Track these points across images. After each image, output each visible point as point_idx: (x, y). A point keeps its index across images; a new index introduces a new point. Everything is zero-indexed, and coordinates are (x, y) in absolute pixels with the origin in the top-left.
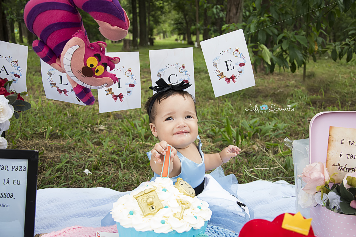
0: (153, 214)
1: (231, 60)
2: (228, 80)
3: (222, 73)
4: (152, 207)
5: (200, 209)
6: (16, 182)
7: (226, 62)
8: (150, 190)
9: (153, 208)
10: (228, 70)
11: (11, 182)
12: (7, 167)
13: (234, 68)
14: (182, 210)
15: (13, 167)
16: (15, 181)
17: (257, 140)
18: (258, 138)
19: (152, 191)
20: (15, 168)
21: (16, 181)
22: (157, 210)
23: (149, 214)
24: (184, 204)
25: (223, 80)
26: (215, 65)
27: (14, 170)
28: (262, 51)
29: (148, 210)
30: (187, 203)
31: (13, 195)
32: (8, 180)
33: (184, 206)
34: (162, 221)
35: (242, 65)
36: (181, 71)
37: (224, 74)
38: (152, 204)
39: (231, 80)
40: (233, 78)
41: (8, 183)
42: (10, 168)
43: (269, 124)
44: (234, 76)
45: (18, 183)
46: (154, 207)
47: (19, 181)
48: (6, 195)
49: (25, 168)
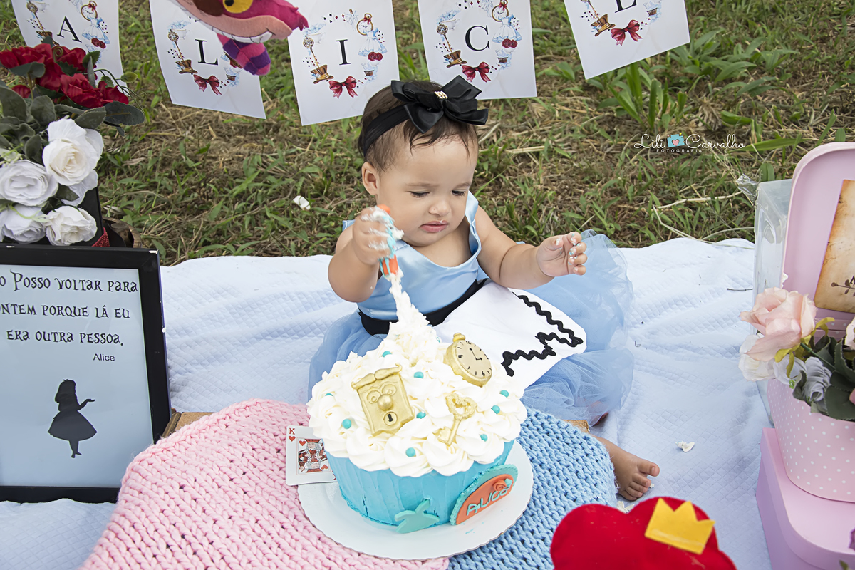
0: (393, 433)
2: (619, 34)
3: (605, 17)
4: (390, 416)
5: (497, 412)
6: (121, 313)
8: (388, 373)
9: (391, 420)
10: (620, 8)
11: (111, 312)
12: (98, 283)
13: (634, 4)
14: (455, 422)
15: (111, 283)
16: (118, 311)
19: (392, 375)
20: (115, 285)
21: (121, 311)
22: (399, 424)
23: (382, 431)
24: (461, 406)
25: (607, 34)
27: (113, 288)
29: (382, 423)
30: (469, 404)
31: (118, 338)
32: (105, 310)
33: (460, 411)
34: (409, 450)
36: (496, 16)
37: (610, 21)
38: (390, 409)
39: (627, 34)
40: (633, 28)
41: (105, 315)
42: (104, 286)
44: (635, 23)
45: (126, 315)
46: (393, 416)
47: (126, 312)
48: (106, 338)
49: (135, 286)
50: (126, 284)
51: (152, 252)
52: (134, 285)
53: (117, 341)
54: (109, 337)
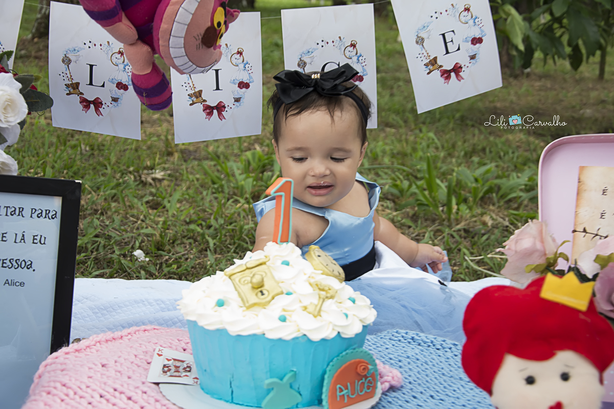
1: (453, 31)
2: (446, 74)
3: (435, 59)
5: (354, 302)
6: (39, 240)
7: (443, 35)
10: (447, 52)
11: (29, 239)
12: (21, 210)
13: (459, 49)
14: (319, 300)
15: (34, 211)
16: (36, 237)
17: (491, 207)
18: (494, 205)
20: (37, 213)
21: (38, 238)
24: (323, 290)
25: (437, 74)
26: (420, 41)
27: (35, 215)
28: (506, 20)
30: (330, 290)
31: (31, 264)
32: (23, 235)
33: (323, 293)
35: (477, 41)
37: (439, 62)
39: (453, 74)
40: (457, 69)
41: (23, 241)
42: (27, 212)
43: (518, 177)
44: (459, 65)
45: (42, 242)
47: (43, 239)
48: (19, 263)
49: (56, 214)
50: (47, 212)
51: (77, 181)
52: (54, 213)
53: (29, 266)
54: (23, 263)
